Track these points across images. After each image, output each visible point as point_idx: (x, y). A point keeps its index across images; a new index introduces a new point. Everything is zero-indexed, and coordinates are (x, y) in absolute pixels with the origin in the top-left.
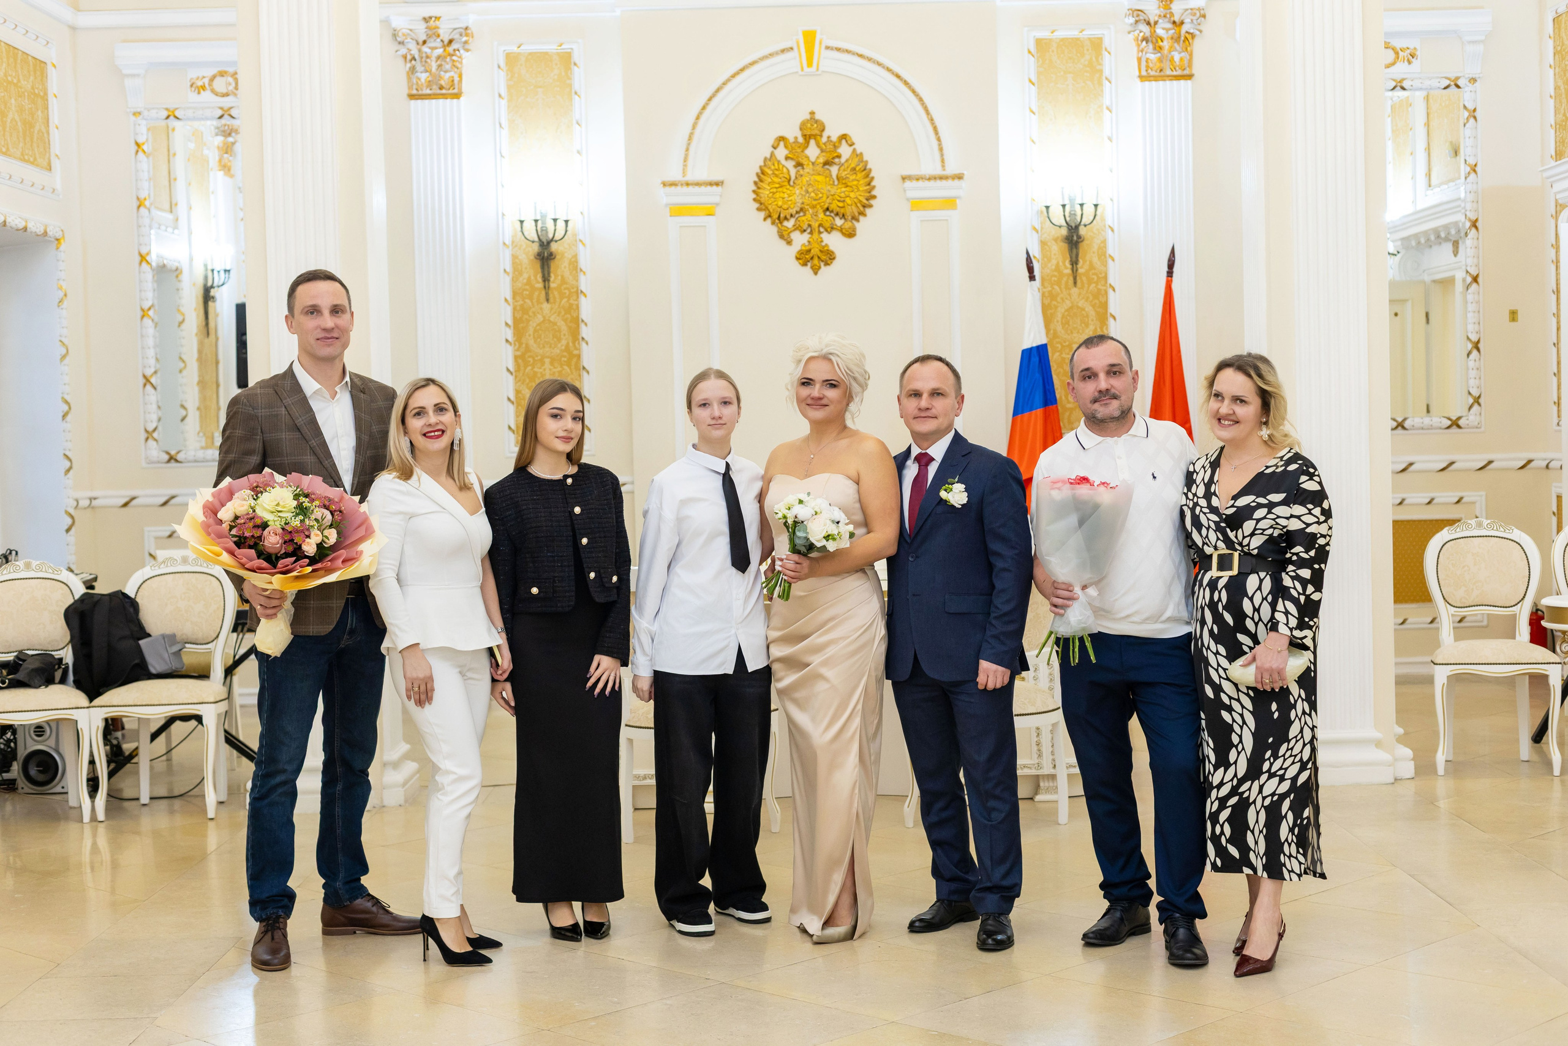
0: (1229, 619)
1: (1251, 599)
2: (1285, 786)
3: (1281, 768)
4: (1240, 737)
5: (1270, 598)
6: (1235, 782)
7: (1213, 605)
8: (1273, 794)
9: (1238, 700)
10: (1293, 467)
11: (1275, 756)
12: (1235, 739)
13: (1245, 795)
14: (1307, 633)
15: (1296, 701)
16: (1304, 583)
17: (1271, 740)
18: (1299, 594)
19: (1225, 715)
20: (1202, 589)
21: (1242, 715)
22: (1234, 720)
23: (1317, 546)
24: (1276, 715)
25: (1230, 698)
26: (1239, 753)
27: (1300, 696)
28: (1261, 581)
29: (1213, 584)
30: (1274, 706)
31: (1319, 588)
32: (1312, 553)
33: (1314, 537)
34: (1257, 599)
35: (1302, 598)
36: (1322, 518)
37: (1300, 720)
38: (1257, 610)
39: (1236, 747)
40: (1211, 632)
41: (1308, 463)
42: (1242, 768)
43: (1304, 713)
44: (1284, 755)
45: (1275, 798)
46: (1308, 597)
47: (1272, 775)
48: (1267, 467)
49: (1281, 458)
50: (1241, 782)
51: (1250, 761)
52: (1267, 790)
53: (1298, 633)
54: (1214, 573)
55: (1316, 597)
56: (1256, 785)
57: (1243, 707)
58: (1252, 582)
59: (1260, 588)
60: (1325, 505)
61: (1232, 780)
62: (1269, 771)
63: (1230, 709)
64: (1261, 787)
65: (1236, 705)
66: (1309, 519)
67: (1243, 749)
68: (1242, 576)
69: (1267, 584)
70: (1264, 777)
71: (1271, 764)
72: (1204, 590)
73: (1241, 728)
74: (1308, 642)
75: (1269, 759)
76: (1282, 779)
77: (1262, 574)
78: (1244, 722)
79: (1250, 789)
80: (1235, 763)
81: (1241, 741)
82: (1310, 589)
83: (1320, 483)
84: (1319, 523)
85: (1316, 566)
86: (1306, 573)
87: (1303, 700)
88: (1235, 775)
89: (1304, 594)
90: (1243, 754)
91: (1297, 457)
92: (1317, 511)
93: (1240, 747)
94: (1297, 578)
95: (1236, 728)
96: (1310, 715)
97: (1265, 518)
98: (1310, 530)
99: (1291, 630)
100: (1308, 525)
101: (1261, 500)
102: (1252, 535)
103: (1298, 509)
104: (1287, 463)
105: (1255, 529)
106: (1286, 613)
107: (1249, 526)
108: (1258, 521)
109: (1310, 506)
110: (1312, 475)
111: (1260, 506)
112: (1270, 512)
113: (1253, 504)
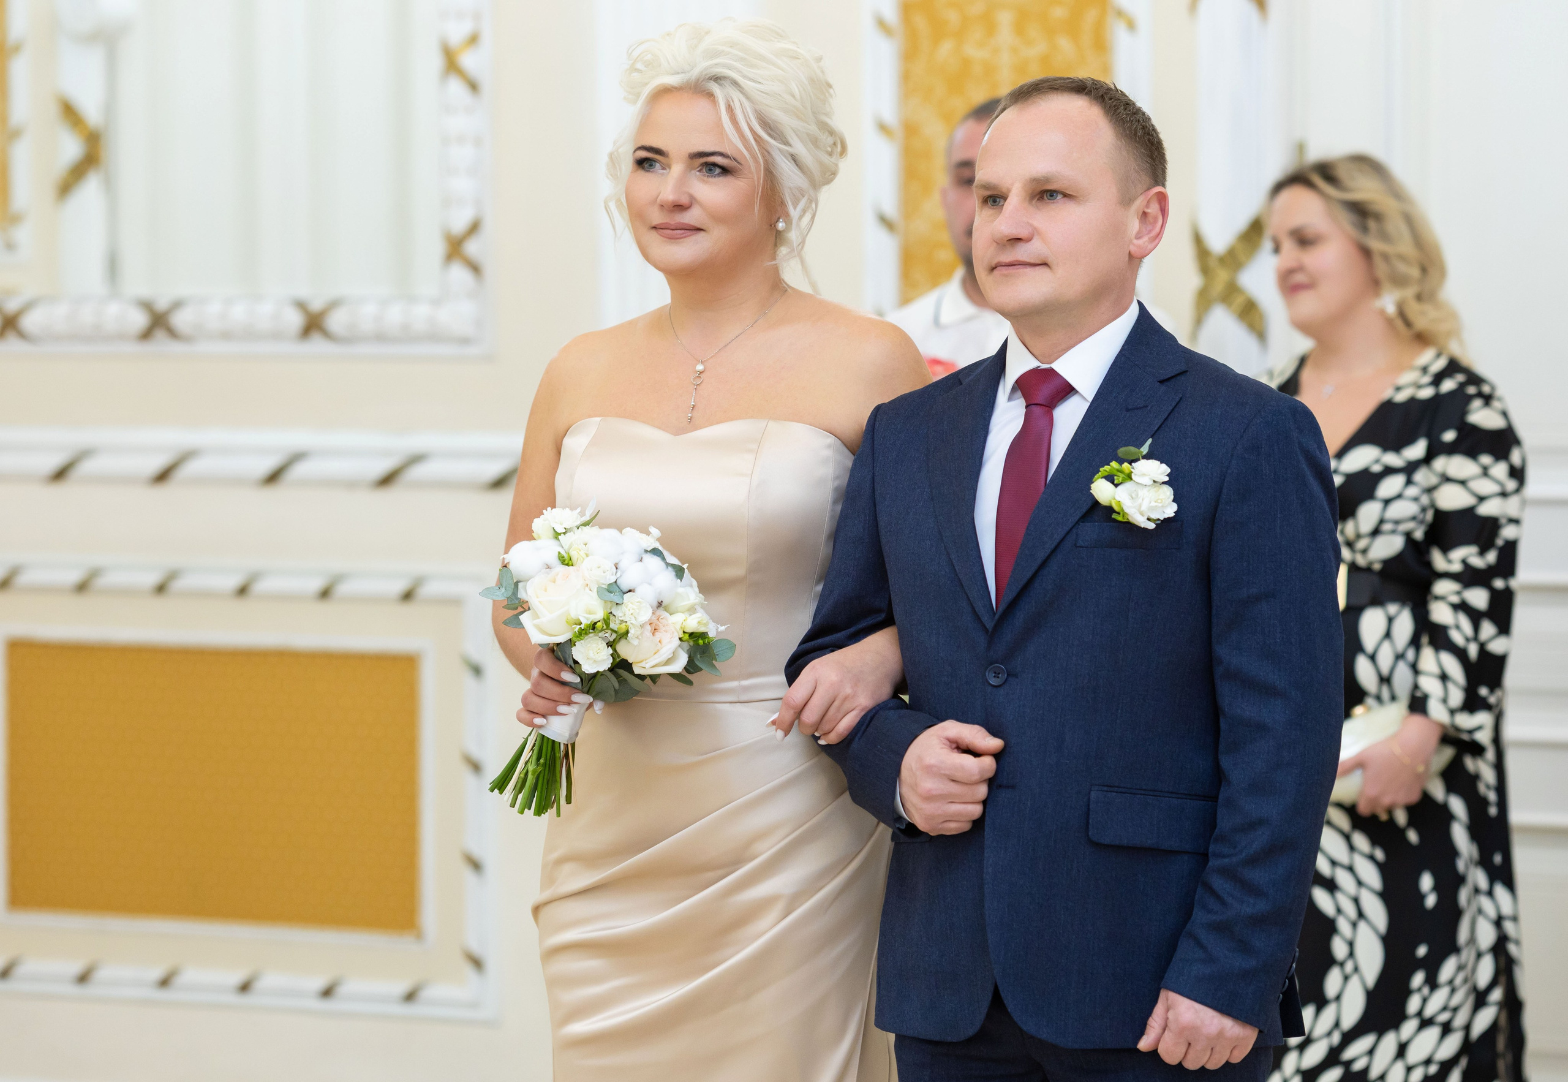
1: (1373, 658)
2: (1451, 1046)
3: (1445, 1009)
4: (1351, 944)
5: (1409, 651)
6: (1336, 1038)
8: (1428, 1062)
9: (1351, 869)
10: (1448, 385)
11: (1432, 983)
12: (1339, 948)
13: (1358, 1066)
14: (1483, 718)
15: (1467, 870)
16: (1475, 616)
17: (1422, 951)
18: (1468, 640)
19: (1321, 898)
21: (1356, 901)
22: (1339, 911)
23: (1500, 542)
24: (1431, 901)
25: (1334, 863)
26: (1346, 978)
27: (1471, 857)
28: (1390, 620)
30: (1426, 882)
31: (1504, 627)
32: (1491, 557)
33: (1492, 525)
34: (1385, 659)
35: (1473, 650)
36: (1511, 485)
37: (1471, 904)
38: (1385, 680)
39: (1342, 965)
41: (1474, 379)
42: (1352, 1008)
44: (1451, 982)
45: (1433, 1069)
46: (1483, 646)
47: (1426, 1023)
48: (1398, 389)
49: (1425, 370)
50: (1349, 1037)
51: (1372, 996)
52: (1415, 1054)
53: (1465, 721)
55: (1497, 646)
56: (1389, 1042)
57: (1360, 883)
58: (1372, 623)
59: (1388, 635)
60: (1516, 457)
61: (1329, 1034)
62: (1420, 1014)
63: (1331, 886)
64: (1402, 1050)
65: (1343, 878)
66: (1485, 487)
67: (1356, 969)
68: (1353, 610)
69: (1405, 625)
70: (1409, 1027)
71: (1425, 1000)
73: (1354, 925)
74: (1484, 737)
75: (1419, 989)
76: (1447, 1029)
77: (1392, 608)
78: (1361, 915)
79: (1371, 1052)
80: (1338, 998)
81: (1351, 954)
82: (1488, 629)
83: (1505, 414)
84: (1504, 494)
85: (1499, 584)
86: (1479, 598)
87: (1475, 864)
88: (1337, 1025)
89: (1476, 638)
90: (1355, 981)
91: (1453, 367)
92: (1500, 470)
93: (1349, 967)
94: (1462, 607)
95: (1343, 925)
96: (1490, 893)
97: (1399, 496)
98: (1485, 509)
99: (1452, 712)
100: (1482, 499)
101: (1392, 459)
102: (1376, 532)
103: (1458, 465)
104: (1438, 379)
105: (1382, 521)
106: (1444, 677)
107: (1368, 513)
108: (1387, 502)
109: (1486, 459)
110: (1488, 399)
111: (1389, 471)
112: (1409, 482)
113: (1377, 468)
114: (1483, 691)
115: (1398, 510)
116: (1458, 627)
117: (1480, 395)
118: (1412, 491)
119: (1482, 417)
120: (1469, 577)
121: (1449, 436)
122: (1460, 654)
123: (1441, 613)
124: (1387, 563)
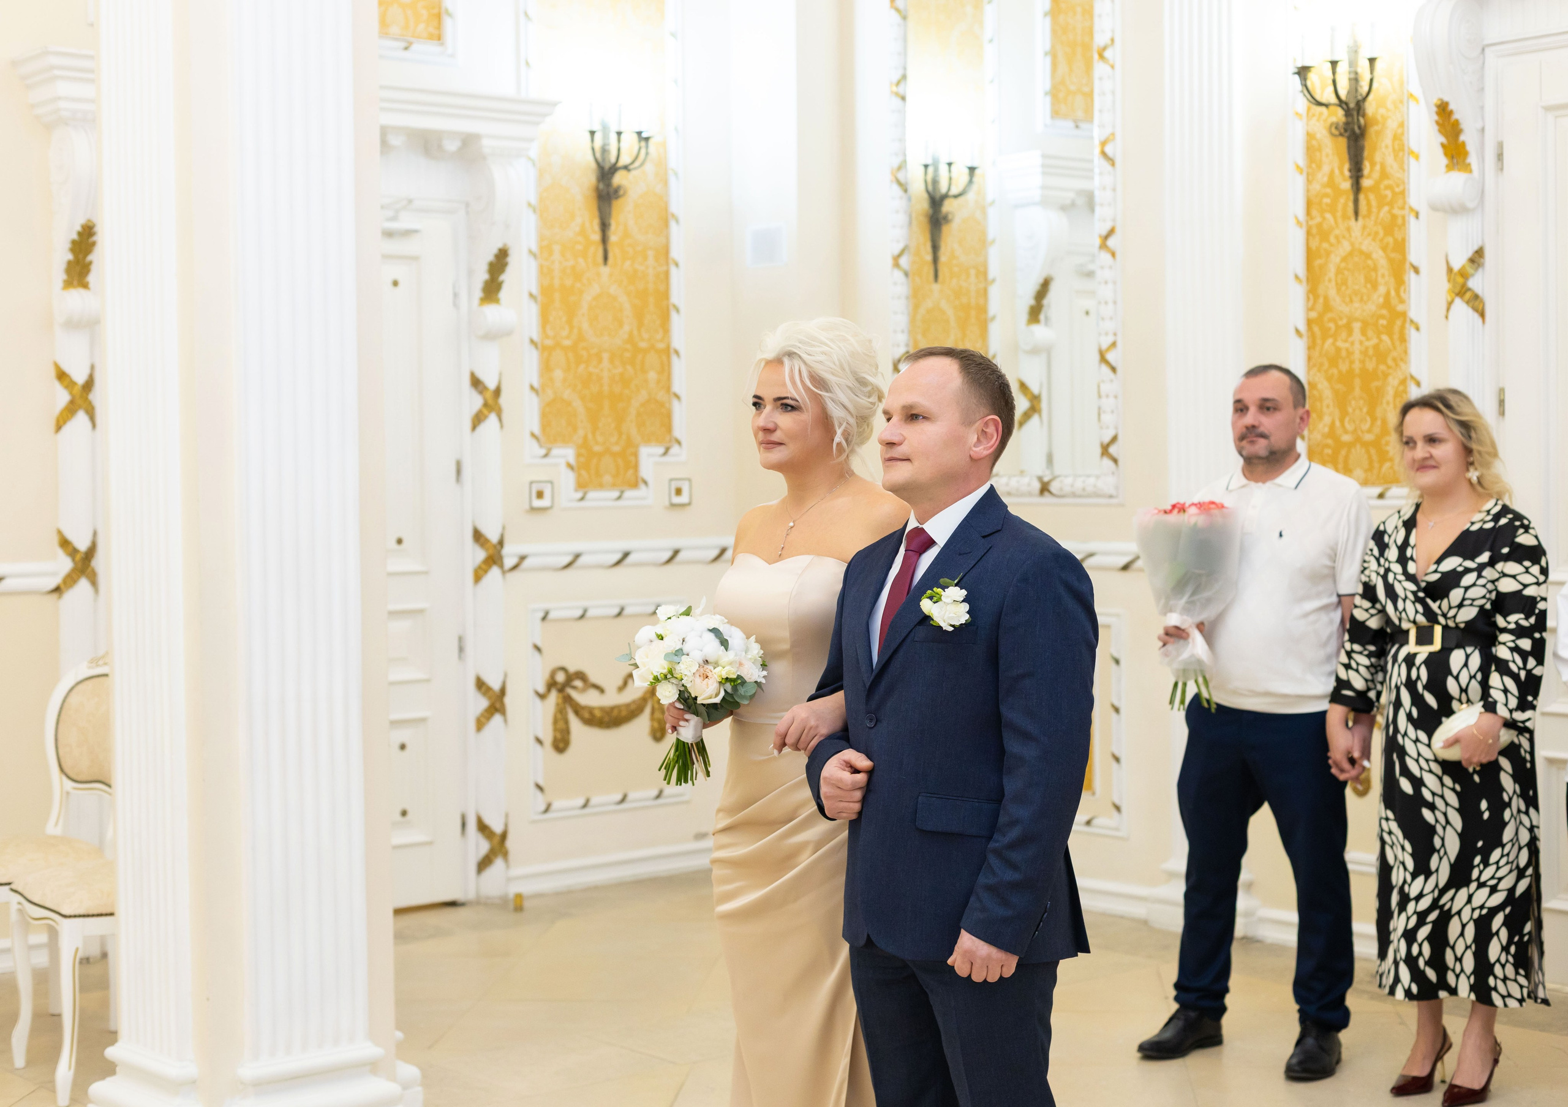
0: (1431, 700)
1: (1457, 678)
2: (1498, 897)
3: (1493, 878)
4: (1443, 839)
5: (1479, 676)
6: (1436, 893)
7: (1411, 685)
8: (1483, 906)
9: (1442, 797)
10: (1503, 521)
11: (1486, 863)
13: (1447, 907)
15: (1510, 799)
16: (1524, 655)
17: (1480, 844)
18: (1519, 669)
19: (1427, 814)
20: (1396, 666)
21: (1445, 814)
23: (1537, 611)
24: (1486, 815)
25: (1434, 794)
26: (1441, 859)
27: (1515, 792)
28: (1468, 656)
29: (1410, 660)
30: (1484, 805)
32: (1532, 620)
33: (1533, 601)
34: (1464, 678)
35: (1523, 674)
36: (1542, 578)
37: (1515, 819)
38: (1464, 690)
39: (1438, 851)
40: (1409, 716)
41: (1518, 517)
42: (1444, 875)
43: (1519, 811)
44: (1497, 861)
45: (1486, 910)
46: (1529, 673)
47: (1482, 885)
49: (1488, 512)
50: (1443, 892)
51: (1453, 867)
52: (1476, 902)
53: (1519, 715)
54: (1411, 647)
55: (1537, 671)
56: (1463, 894)
57: (1447, 804)
58: (1457, 658)
59: (1466, 665)
60: (1543, 562)
61: (1433, 891)
62: (1478, 879)
63: (1432, 807)
64: (1469, 899)
65: (1439, 803)
66: (1527, 579)
67: (1446, 853)
68: (1446, 651)
69: (1476, 660)
70: (1474, 885)
71: (1481, 872)
72: (1399, 666)
73: (1444, 828)
75: (1478, 866)
77: (1469, 650)
78: (1448, 822)
79: (1452, 899)
80: (1437, 870)
81: (1443, 845)
82: (1531, 662)
83: (1536, 537)
84: (1538, 584)
85: (1537, 635)
86: (1526, 644)
87: (1518, 796)
88: (1437, 886)
89: (1525, 668)
90: (1445, 860)
91: (1505, 510)
92: (1535, 570)
93: (1442, 852)
94: (1516, 649)
95: (1439, 829)
96: (1527, 813)
97: (1474, 585)
98: (1528, 592)
99: (1511, 711)
100: (1525, 586)
101: (1469, 564)
102: (1460, 606)
103: (1512, 567)
104: (1497, 518)
105: (1464, 599)
106: (1506, 691)
107: (1456, 595)
108: (1467, 589)
109: (1527, 563)
110: (1527, 528)
111: (1468, 571)
112: (1479, 576)
113: (1460, 569)
114: (1530, 698)
115: (1473, 593)
116: (1514, 661)
117: (1523, 526)
118: (1481, 581)
119: (1523, 539)
120: (1520, 632)
121: (1505, 550)
122: (1515, 677)
123: (1503, 652)
124: (1468, 623)
